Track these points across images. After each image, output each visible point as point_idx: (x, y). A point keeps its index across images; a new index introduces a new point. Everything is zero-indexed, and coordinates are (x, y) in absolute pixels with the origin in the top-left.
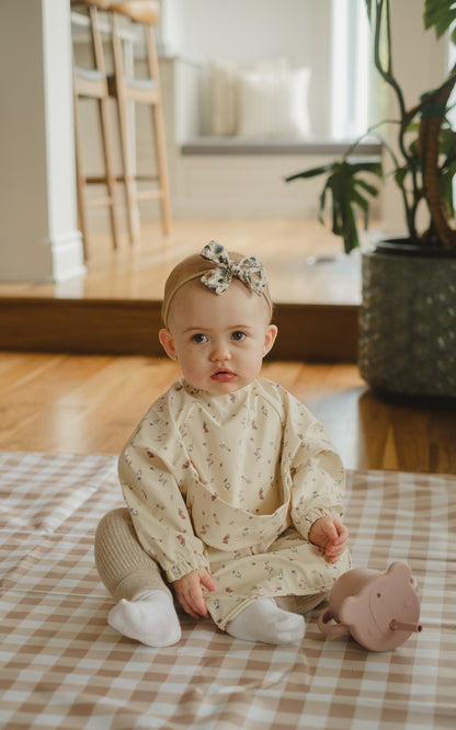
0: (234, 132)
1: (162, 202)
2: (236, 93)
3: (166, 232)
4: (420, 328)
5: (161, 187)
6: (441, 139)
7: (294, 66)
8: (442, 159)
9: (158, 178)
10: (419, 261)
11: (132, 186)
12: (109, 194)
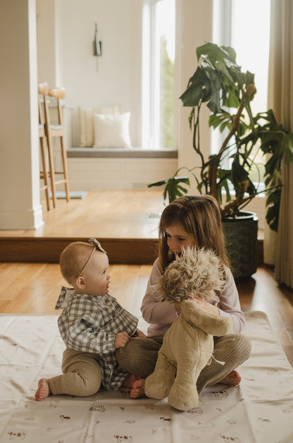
0: (92, 145)
1: (66, 184)
3: (67, 201)
5: (65, 178)
7: (122, 112)
8: (218, 180)
9: (64, 173)
11: (54, 176)
12: (46, 184)
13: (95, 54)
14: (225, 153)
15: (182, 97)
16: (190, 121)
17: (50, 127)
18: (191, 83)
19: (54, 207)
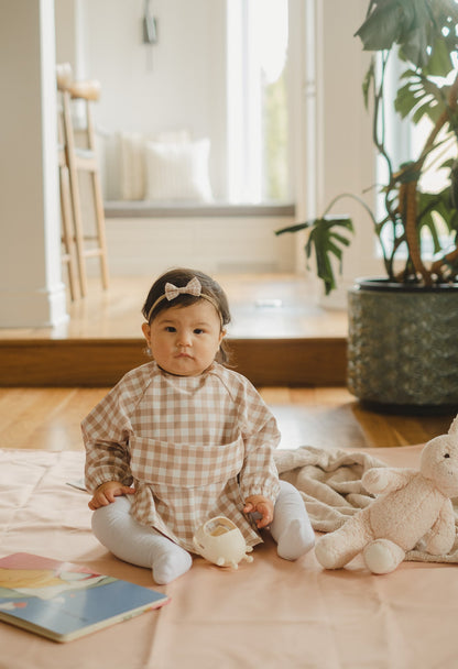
0: (142, 198)
1: (101, 258)
2: (143, 159)
3: (105, 287)
4: (406, 350)
5: (100, 246)
6: (418, 199)
9: (98, 238)
10: (405, 295)
11: (82, 243)
12: (67, 251)
13: (146, 39)
14: (431, 156)
15: (361, 32)
16: (366, 92)
17: (73, 151)
18: (375, 6)
19: (82, 295)
